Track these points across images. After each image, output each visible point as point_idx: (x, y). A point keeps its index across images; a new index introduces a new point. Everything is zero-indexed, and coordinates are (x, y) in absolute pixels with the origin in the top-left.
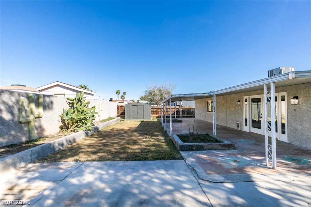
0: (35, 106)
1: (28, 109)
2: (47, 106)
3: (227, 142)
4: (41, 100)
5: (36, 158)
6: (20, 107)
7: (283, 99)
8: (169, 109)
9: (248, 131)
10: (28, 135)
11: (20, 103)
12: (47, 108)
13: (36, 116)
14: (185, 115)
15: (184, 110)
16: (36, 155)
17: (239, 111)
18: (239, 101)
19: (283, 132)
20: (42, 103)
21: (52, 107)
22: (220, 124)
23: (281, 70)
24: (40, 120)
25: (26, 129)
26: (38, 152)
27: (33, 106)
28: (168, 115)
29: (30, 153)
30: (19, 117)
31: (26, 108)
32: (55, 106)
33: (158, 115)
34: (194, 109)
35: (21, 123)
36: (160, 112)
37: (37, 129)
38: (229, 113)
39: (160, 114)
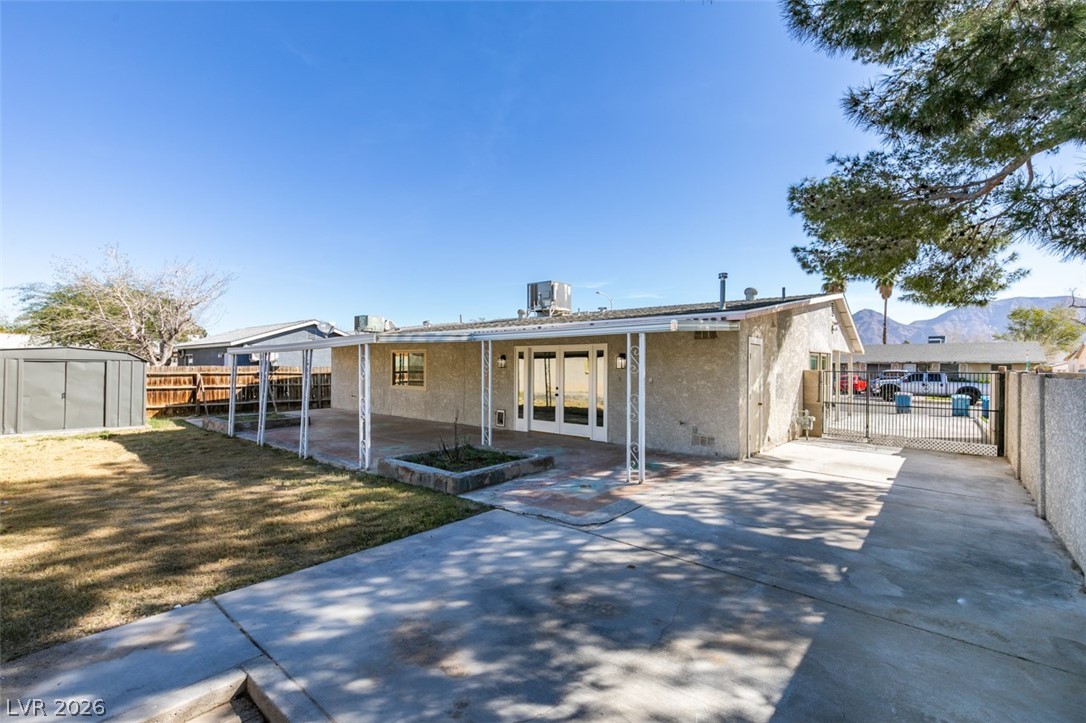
3: (537, 456)
7: (600, 354)
8: (218, 378)
9: (526, 430)
14: (287, 398)
15: (282, 380)
17: (502, 381)
18: (503, 357)
19: (600, 423)
22: (440, 420)
23: (553, 287)
28: (213, 401)
33: (163, 405)
34: (329, 375)
36: (176, 390)
38: (471, 387)
39: (174, 399)
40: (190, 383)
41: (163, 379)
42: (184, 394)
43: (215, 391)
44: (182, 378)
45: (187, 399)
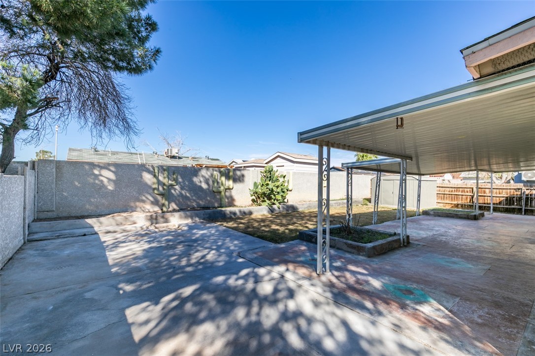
0: (226, 178)
1: (220, 181)
2: (239, 179)
4: (231, 174)
5: (208, 217)
6: (213, 179)
10: (220, 202)
11: (214, 177)
12: (238, 180)
13: (226, 187)
16: (208, 216)
20: (231, 176)
21: (243, 180)
24: (231, 191)
25: (218, 197)
26: (210, 214)
27: (223, 179)
29: (203, 213)
30: (213, 187)
31: (218, 180)
32: (246, 179)
35: (214, 191)
36: (463, 195)
37: (228, 199)
39: (462, 200)
40: (470, 192)
41: (456, 189)
42: (467, 198)
43: (486, 198)
44: (466, 190)
45: (468, 200)
